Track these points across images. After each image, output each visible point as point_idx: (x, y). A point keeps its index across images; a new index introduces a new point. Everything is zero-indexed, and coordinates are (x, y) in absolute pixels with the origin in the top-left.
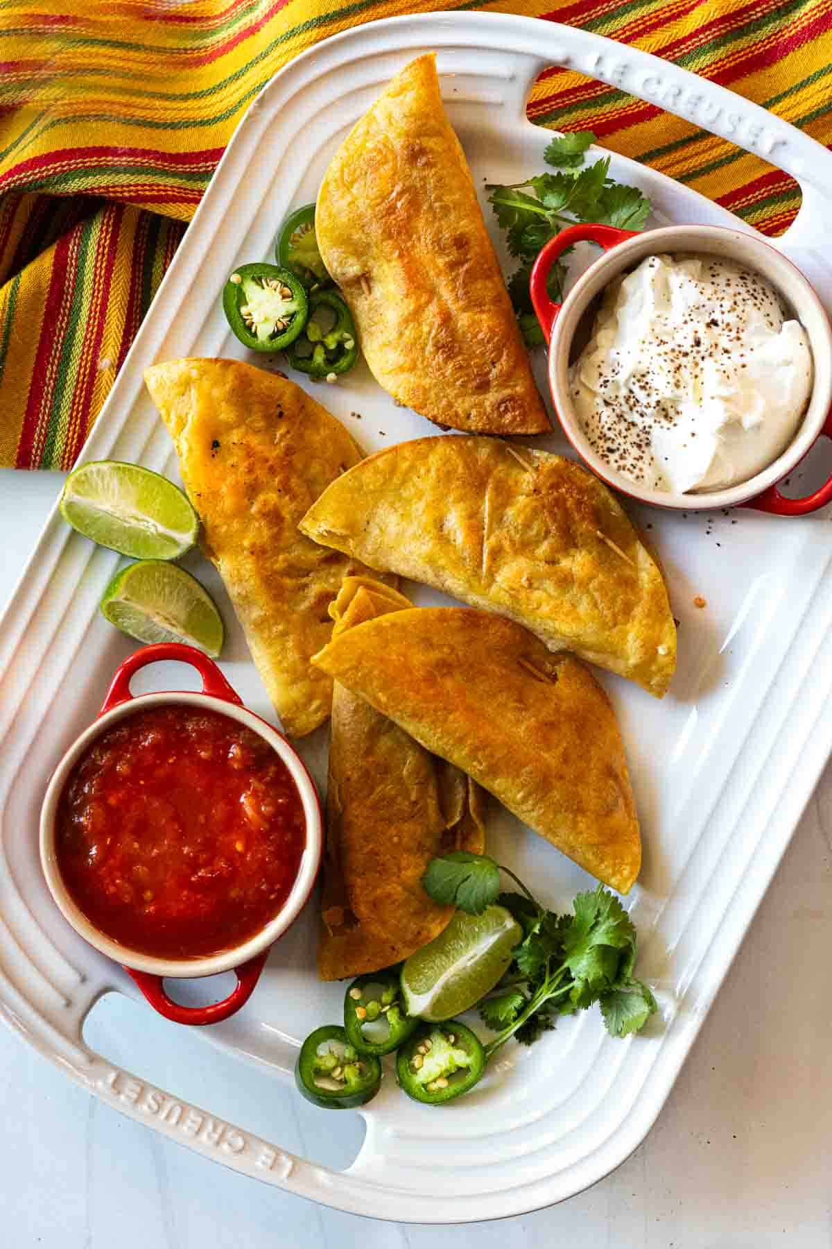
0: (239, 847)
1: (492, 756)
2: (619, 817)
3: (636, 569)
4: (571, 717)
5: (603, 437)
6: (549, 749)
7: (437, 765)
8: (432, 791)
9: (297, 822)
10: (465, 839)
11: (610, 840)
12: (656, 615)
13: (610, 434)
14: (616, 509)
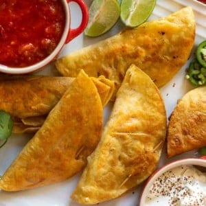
0: (12, 43)
1: (47, 137)
2: (25, 183)
3: (117, 189)
4: (62, 165)
5: (166, 178)
6: (50, 157)
7: (44, 116)
8: (35, 114)
9: (22, 64)
10: (18, 126)
11: (17, 180)
12: (100, 197)
13: (167, 181)
14: (139, 181)
